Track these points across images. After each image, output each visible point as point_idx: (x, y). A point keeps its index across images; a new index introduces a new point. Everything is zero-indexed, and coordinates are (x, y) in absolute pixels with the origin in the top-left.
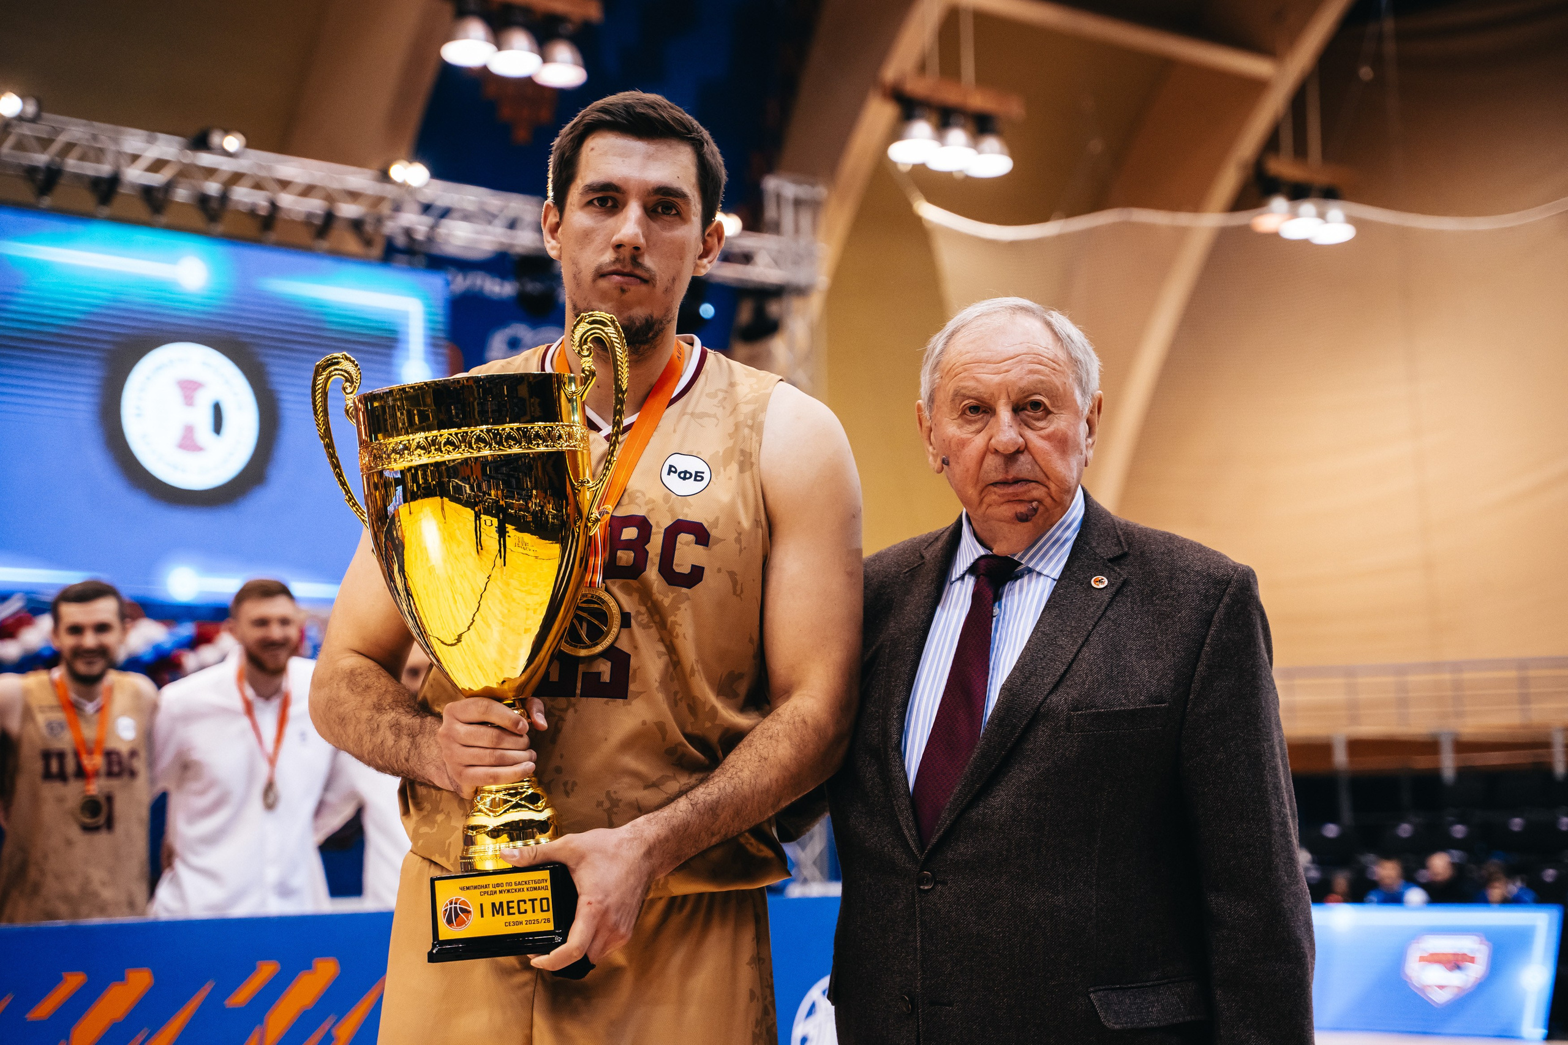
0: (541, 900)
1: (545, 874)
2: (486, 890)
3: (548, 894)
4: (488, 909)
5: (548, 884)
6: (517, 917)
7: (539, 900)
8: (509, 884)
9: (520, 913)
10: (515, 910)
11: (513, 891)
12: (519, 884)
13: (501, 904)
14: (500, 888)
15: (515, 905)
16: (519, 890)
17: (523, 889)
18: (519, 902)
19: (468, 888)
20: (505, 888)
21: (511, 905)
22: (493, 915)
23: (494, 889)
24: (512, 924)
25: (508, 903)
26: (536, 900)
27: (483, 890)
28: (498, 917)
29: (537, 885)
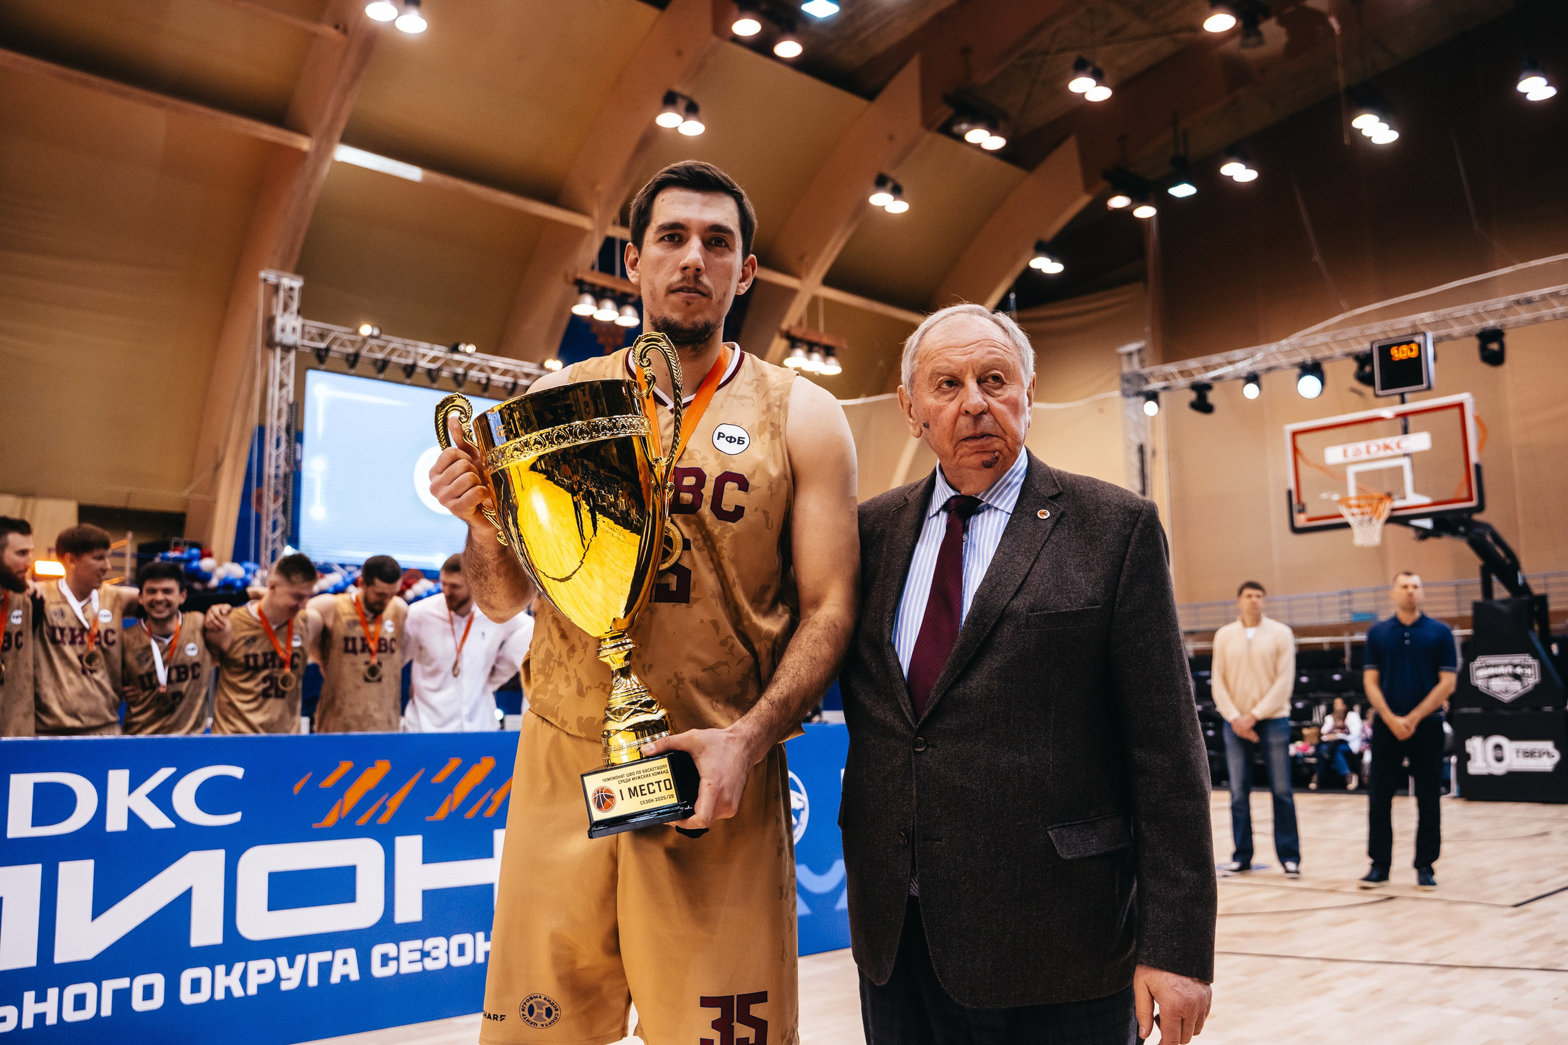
0: (665, 781)
1: (664, 761)
2: (622, 779)
3: (669, 776)
4: (626, 794)
5: (668, 768)
6: (649, 797)
7: (663, 782)
8: (639, 772)
9: (650, 793)
10: (646, 791)
11: (642, 777)
12: (646, 771)
13: (635, 788)
14: (633, 776)
15: (645, 787)
16: (647, 776)
17: (649, 774)
18: (648, 785)
19: (609, 779)
20: (636, 776)
21: (642, 788)
22: (631, 798)
23: (628, 778)
24: (646, 802)
25: (640, 786)
26: (661, 781)
27: (620, 779)
28: (635, 798)
29: (660, 770)
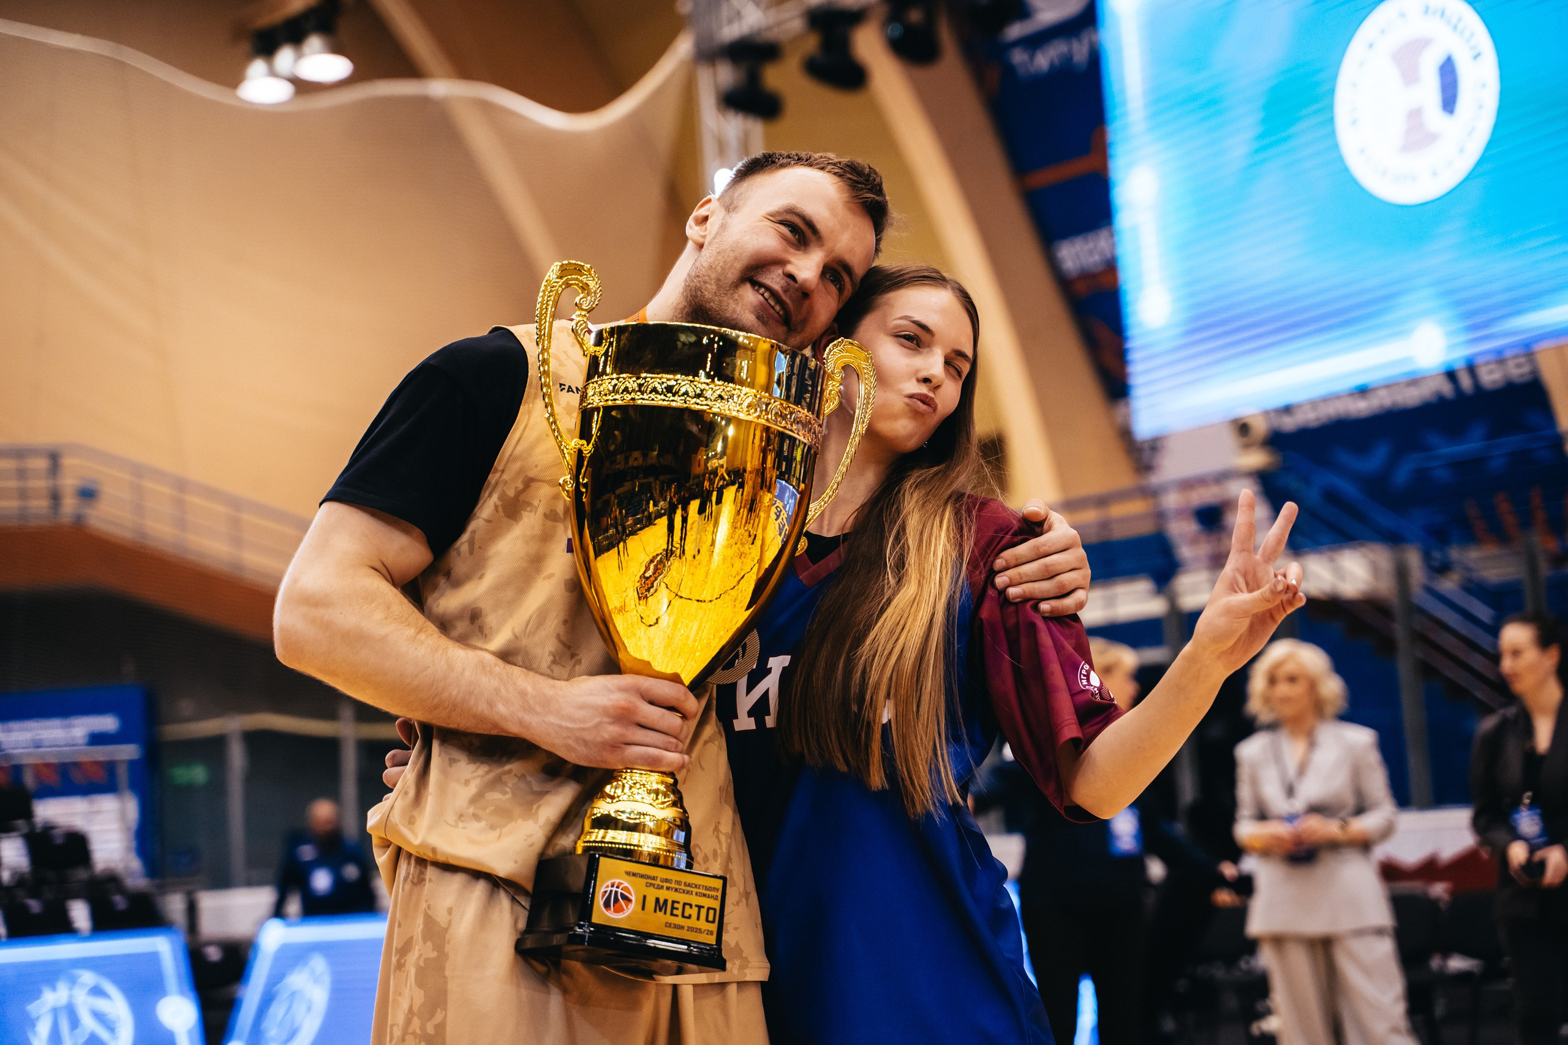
0: (709, 909)
1: (718, 883)
2: (653, 882)
3: (718, 904)
4: (651, 904)
6: (679, 921)
7: (705, 909)
8: (678, 882)
9: (683, 916)
10: (679, 912)
11: (681, 891)
12: (689, 885)
13: (666, 901)
14: (668, 885)
15: (680, 906)
16: (688, 892)
17: (692, 892)
18: (685, 904)
19: (634, 875)
20: (673, 885)
21: (676, 905)
22: (655, 911)
23: (661, 884)
24: (673, 926)
25: (673, 902)
26: (704, 907)
27: (650, 881)
28: (660, 914)
29: (707, 892)
